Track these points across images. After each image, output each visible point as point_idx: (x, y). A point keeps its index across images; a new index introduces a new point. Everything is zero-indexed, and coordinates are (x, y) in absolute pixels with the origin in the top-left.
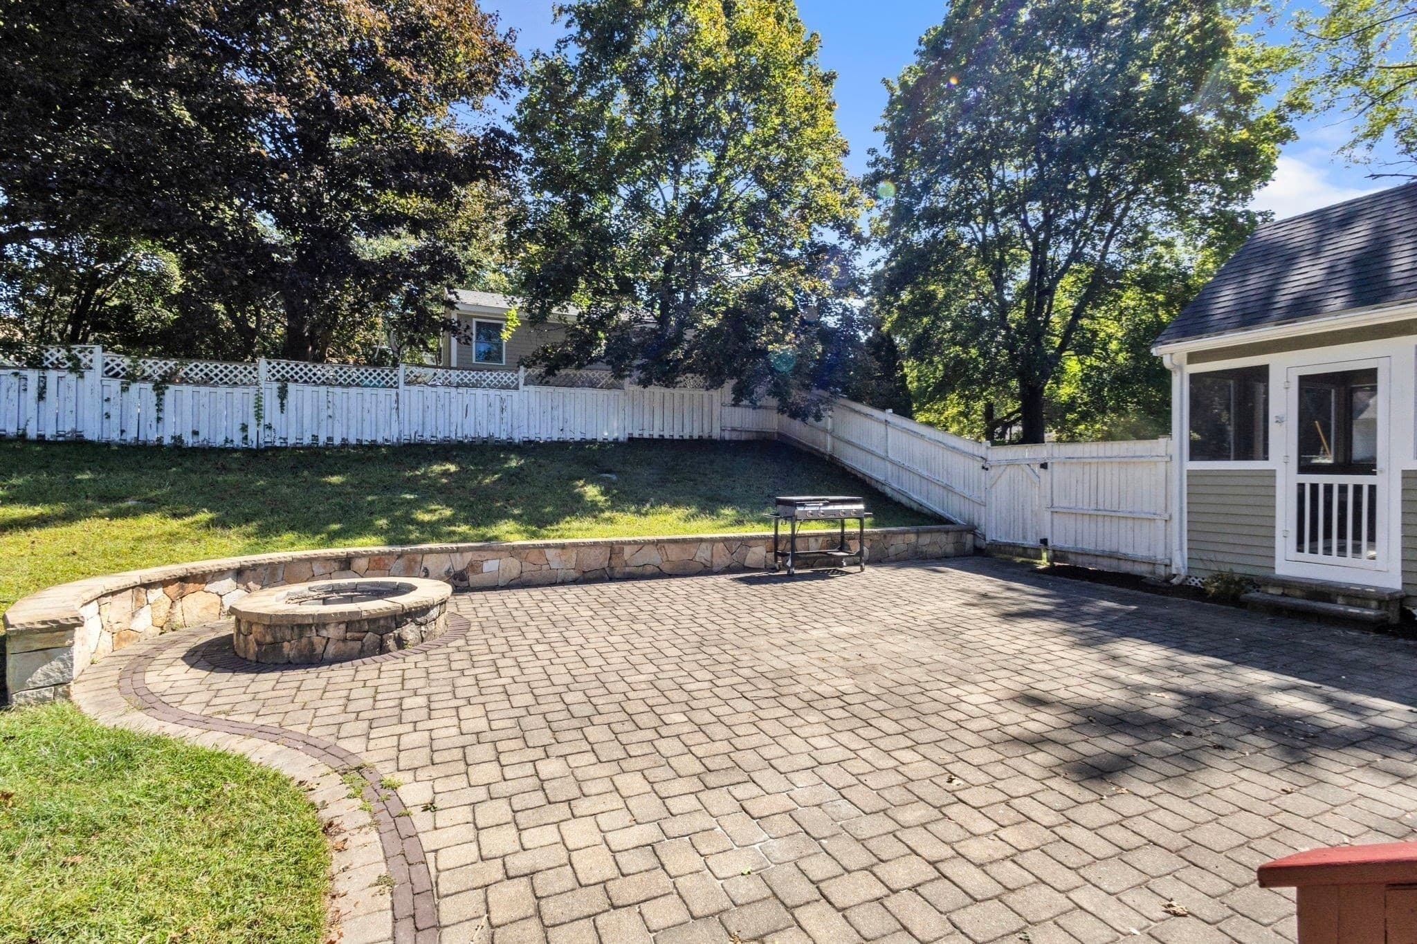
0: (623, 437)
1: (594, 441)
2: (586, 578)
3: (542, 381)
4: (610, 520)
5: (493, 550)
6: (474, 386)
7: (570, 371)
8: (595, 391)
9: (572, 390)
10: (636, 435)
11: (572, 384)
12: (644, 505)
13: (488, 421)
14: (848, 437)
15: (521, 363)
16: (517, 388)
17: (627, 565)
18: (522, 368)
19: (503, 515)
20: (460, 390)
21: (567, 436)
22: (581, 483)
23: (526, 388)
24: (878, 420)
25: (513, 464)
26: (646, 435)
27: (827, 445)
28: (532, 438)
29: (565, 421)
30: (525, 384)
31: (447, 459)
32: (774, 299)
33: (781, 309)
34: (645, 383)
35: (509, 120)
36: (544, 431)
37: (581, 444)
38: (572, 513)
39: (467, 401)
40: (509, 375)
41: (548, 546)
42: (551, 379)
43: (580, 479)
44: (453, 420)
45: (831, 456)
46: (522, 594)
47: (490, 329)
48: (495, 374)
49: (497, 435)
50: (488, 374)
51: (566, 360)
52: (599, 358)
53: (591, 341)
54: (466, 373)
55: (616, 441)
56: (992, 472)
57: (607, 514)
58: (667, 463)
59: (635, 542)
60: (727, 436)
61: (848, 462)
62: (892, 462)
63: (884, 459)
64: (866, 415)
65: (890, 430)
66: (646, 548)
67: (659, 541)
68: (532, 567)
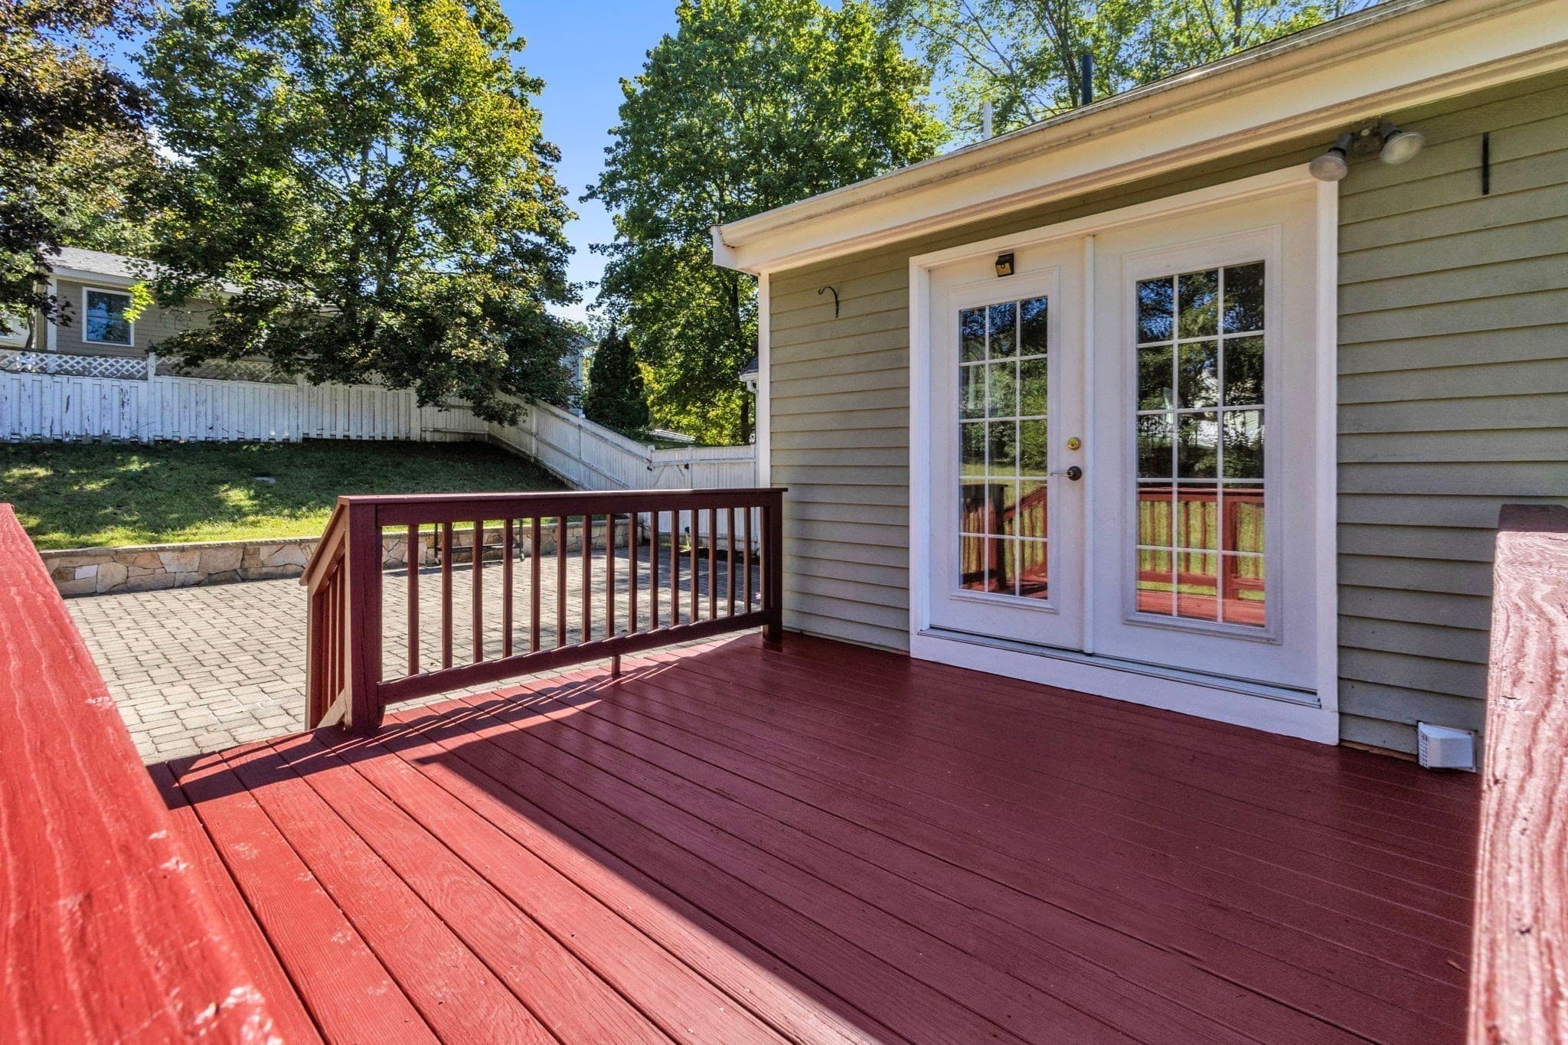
0: (295, 436)
1: (255, 442)
2: (212, 579)
3: (177, 371)
4: (254, 524)
5: (89, 555)
6: (79, 374)
7: (222, 362)
8: (257, 385)
9: (226, 383)
10: (313, 435)
11: (226, 376)
12: (299, 508)
13: (102, 416)
14: (549, 440)
15: (154, 349)
16: (145, 378)
17: (263, 565)
18: (152, 356)
19: (113, 521)
20: (57, 378)
21: (219, 435)
22: (226, 487)
23: (159, 379)
24: (573, 424)
25: (135, 467)
26: (326, 435)
27: (532, 448)
28: (169, 437)
29: (216, 418)
30: (157, 374)
31: (35, 462)
32: (461, 304)
33: (468, 315)
34: (316, 380)
35: (134, 59)
36: (187, 429)
37: (235, 445)
38: (205, 517)
39: (67, 391)
40: (133, 362)
41: (162, 549)
42: (195, 371)
43: (224, 482)
44: (47, 413)
45: (535, 459)
46: (127, 599)
47: (112, 300)
48: (111, 361)
49: (115, 433)
50: (101, 360)
51: (215, 351)
52: (256, 350)
53: (247, 330)
54: (65, 358)
55: (286, 443)
56: (655, 472)
57: (251, 518)
58: (343, 465)
59: (274, 543)
60: (429, 437)
61: (550, 465)
62: (585, 464)
63: (579, 461)
64: (564, 419)
65: (582, 434)
66: (287, 548)
67: (302, 541)
68: (141, 572)
